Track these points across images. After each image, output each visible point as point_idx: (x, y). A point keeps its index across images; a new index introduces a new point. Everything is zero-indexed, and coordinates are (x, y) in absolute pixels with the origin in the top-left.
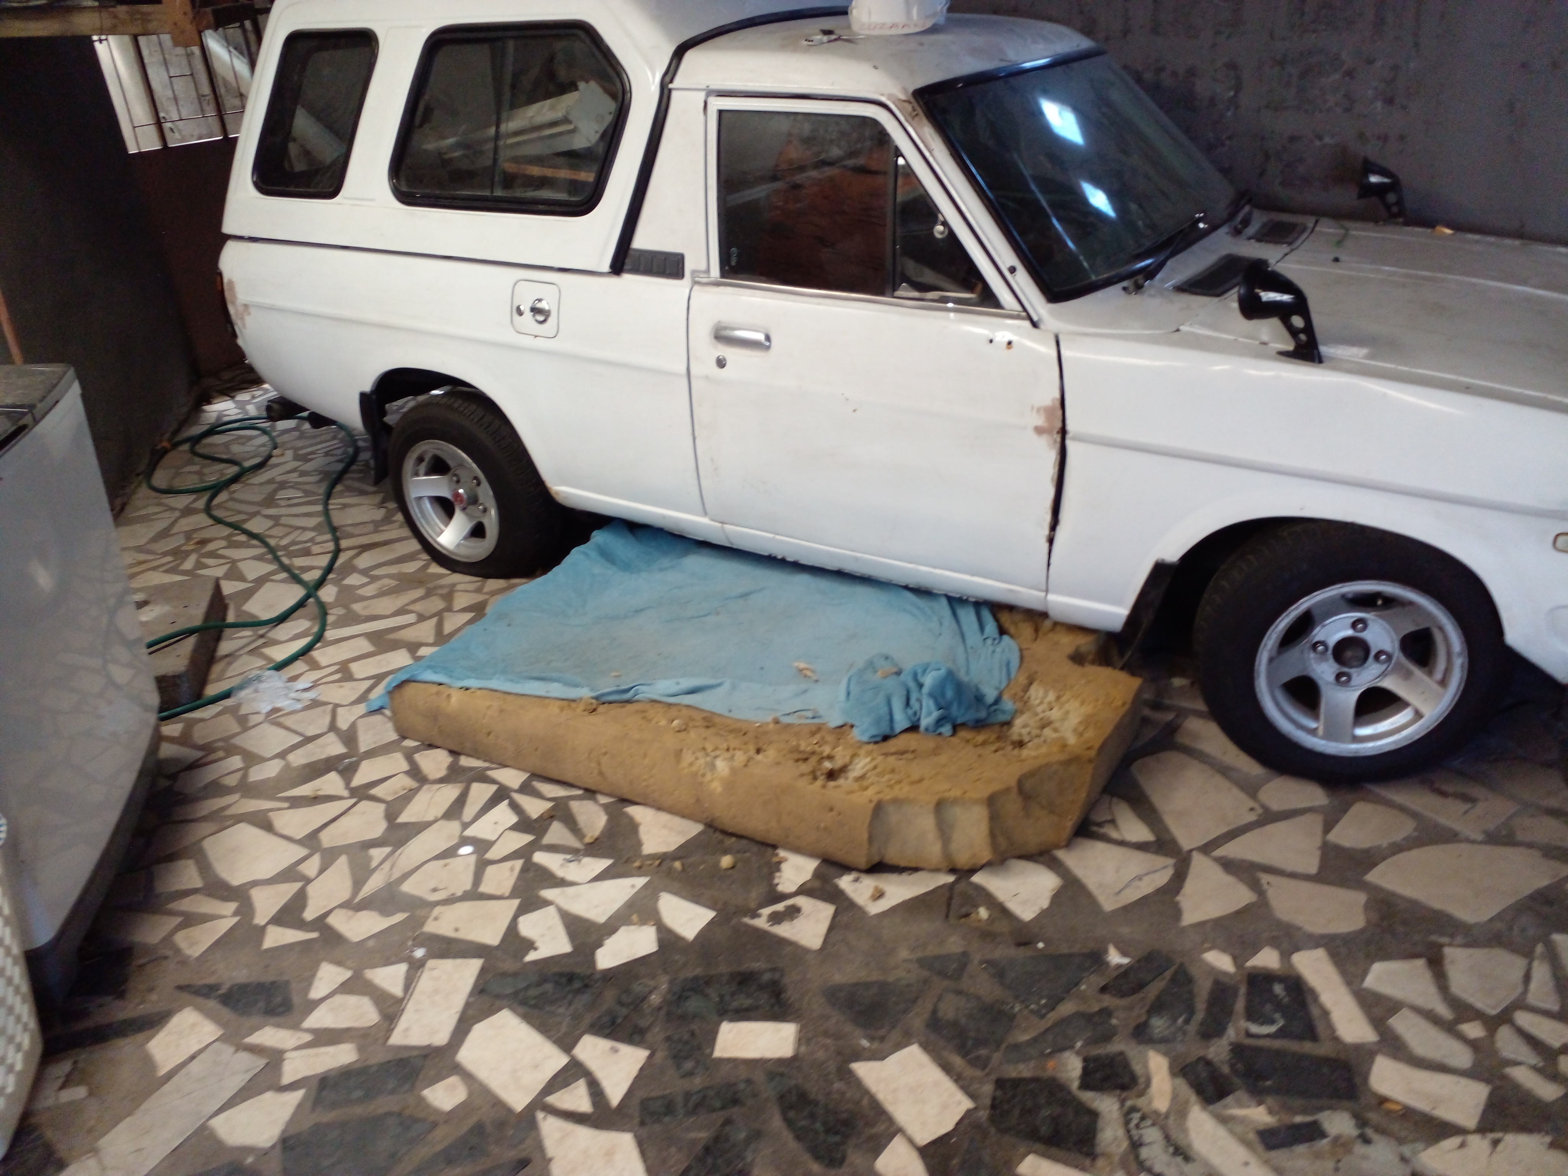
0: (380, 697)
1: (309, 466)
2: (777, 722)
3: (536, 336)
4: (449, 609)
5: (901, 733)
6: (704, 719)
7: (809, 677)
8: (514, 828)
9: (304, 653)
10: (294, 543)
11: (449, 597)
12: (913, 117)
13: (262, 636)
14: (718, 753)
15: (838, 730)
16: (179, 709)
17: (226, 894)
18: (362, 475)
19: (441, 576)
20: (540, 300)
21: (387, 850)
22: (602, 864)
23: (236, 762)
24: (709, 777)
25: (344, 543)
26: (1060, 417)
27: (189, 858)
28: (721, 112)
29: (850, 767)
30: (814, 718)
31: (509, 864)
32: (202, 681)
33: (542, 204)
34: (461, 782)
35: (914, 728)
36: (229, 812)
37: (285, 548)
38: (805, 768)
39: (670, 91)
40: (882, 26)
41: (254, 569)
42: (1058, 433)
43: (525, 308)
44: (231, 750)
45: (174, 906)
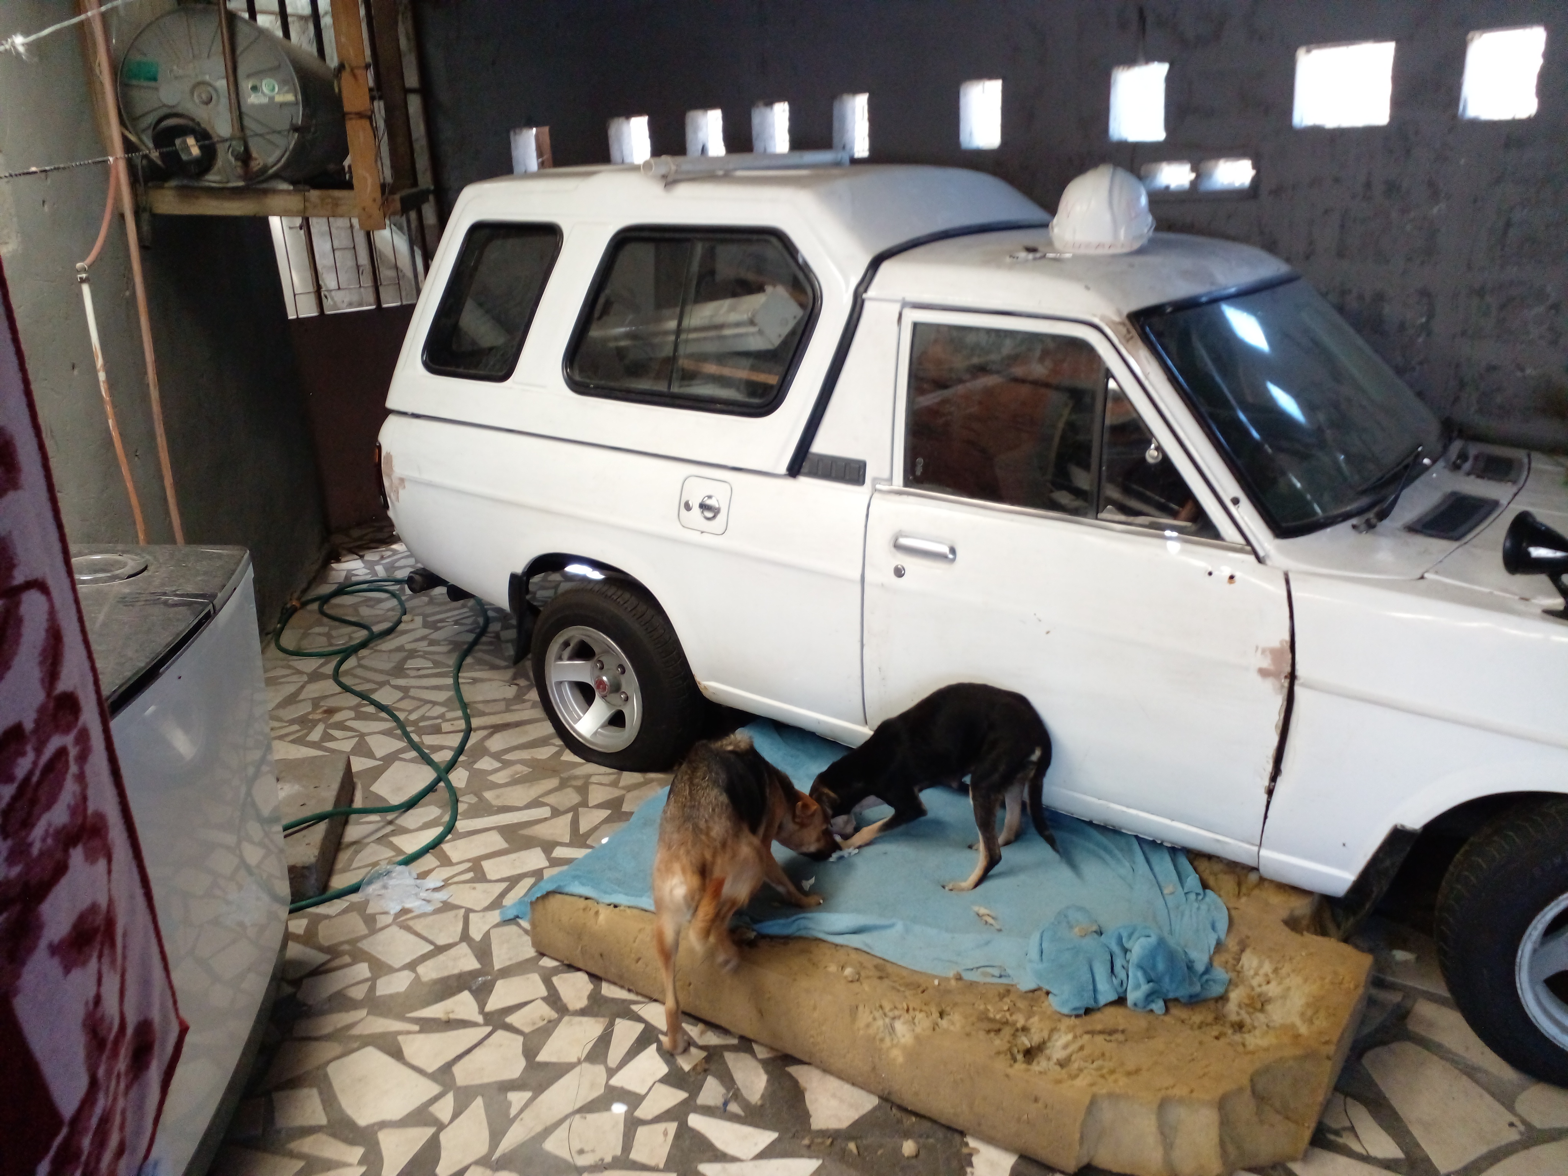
0: (514, 905)
1: (437, 635)
2: (959, 978)
3: (702, 532)
4: (584, 804)
5: (1106, 1005)
6: (876, 967)
7: (991, 925)
8: (665, 1080)
9: (435, 845)
10: (423, 718)
11: (583, 790)
12: (1127, 340)
13: (391, 823)
14: (897, 1013)
15: (1031, 995)
16: (304, 903)
17: (351, 1136)
18: (492, 648)
19: (575, 765)
20: (710, 497)
21: (528, 1095)
22: (766, 1137)
23: (362, 970)
24: (888, 1042)
25: (475, 722)
26: (1290, 661)
27: (311, 1086)
28: (916, 326)
29: (1049, 1044)
30: (1001, 976)
31: (661, 1127)
32: (329, 872)
33: (720, 403)
34: (603, 1016)
35: (1121, 1001)
36: (356, 1031)
37: (415, 723)
38: (1000, 1042)
39: (863, 302)
40: (1088, 245)
41: (383, 745)
42: (1286, 677)
43: (695, 504)
44: (359, 956)
45: (294, 1146)
